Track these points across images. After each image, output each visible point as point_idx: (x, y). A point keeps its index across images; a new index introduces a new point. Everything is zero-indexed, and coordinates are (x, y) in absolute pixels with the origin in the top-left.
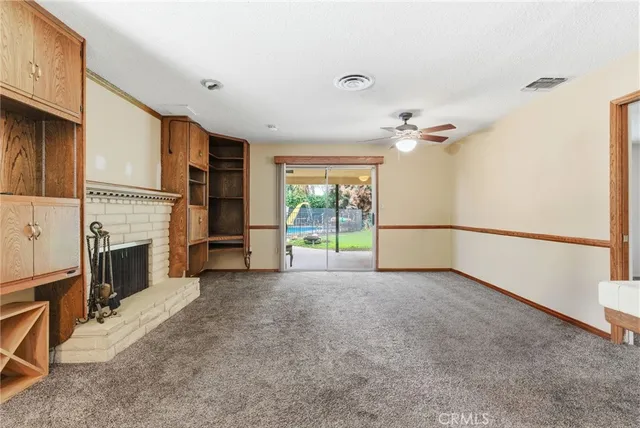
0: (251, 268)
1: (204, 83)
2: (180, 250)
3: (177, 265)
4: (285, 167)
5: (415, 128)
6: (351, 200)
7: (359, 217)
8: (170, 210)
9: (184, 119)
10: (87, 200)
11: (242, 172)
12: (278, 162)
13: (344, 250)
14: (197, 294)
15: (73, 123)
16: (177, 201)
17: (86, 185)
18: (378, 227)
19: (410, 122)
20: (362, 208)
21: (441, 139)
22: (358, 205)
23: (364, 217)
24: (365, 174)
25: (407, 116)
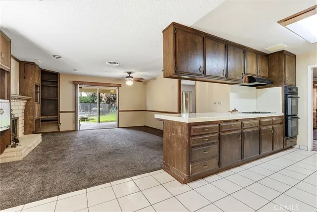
0: (61, 130)
1: (54, 56)
2: (30, 122)
3: (28, 129)
4: (79, 86)
5: (132, 78)
6: (103, 99)
7: (107, 107)
8: (24, 104)
9: (33, 64)
10: (11, 101)
11: (57, 87)
12: (75, 84)
13: (102, 122)
14: (41, 141)
15: (5, 71)
16: (28, 100)
17: (11, 95)
18: (119, 111)
19: (131, 75)
20: (109, 103)
21: (141, 81)
22: (107, 102)
23: (109, 108)
24: (112, 90)
25: (130, 73)
